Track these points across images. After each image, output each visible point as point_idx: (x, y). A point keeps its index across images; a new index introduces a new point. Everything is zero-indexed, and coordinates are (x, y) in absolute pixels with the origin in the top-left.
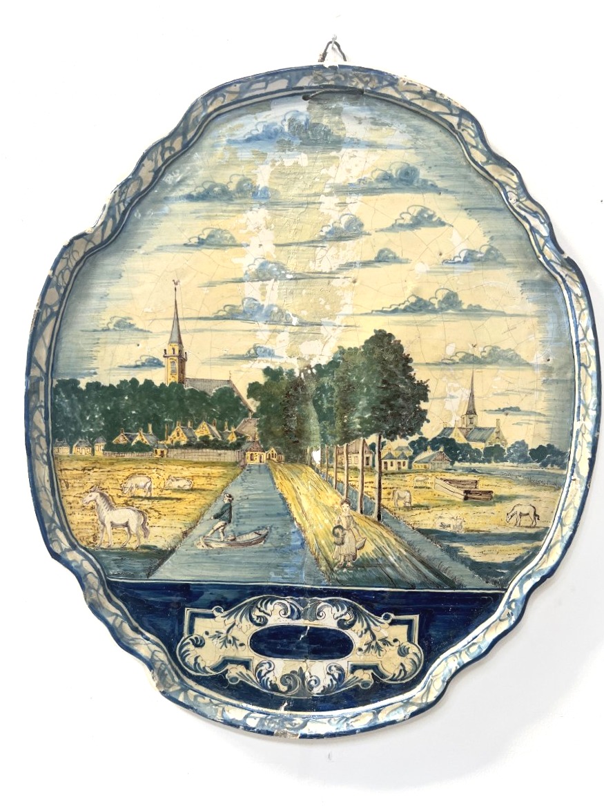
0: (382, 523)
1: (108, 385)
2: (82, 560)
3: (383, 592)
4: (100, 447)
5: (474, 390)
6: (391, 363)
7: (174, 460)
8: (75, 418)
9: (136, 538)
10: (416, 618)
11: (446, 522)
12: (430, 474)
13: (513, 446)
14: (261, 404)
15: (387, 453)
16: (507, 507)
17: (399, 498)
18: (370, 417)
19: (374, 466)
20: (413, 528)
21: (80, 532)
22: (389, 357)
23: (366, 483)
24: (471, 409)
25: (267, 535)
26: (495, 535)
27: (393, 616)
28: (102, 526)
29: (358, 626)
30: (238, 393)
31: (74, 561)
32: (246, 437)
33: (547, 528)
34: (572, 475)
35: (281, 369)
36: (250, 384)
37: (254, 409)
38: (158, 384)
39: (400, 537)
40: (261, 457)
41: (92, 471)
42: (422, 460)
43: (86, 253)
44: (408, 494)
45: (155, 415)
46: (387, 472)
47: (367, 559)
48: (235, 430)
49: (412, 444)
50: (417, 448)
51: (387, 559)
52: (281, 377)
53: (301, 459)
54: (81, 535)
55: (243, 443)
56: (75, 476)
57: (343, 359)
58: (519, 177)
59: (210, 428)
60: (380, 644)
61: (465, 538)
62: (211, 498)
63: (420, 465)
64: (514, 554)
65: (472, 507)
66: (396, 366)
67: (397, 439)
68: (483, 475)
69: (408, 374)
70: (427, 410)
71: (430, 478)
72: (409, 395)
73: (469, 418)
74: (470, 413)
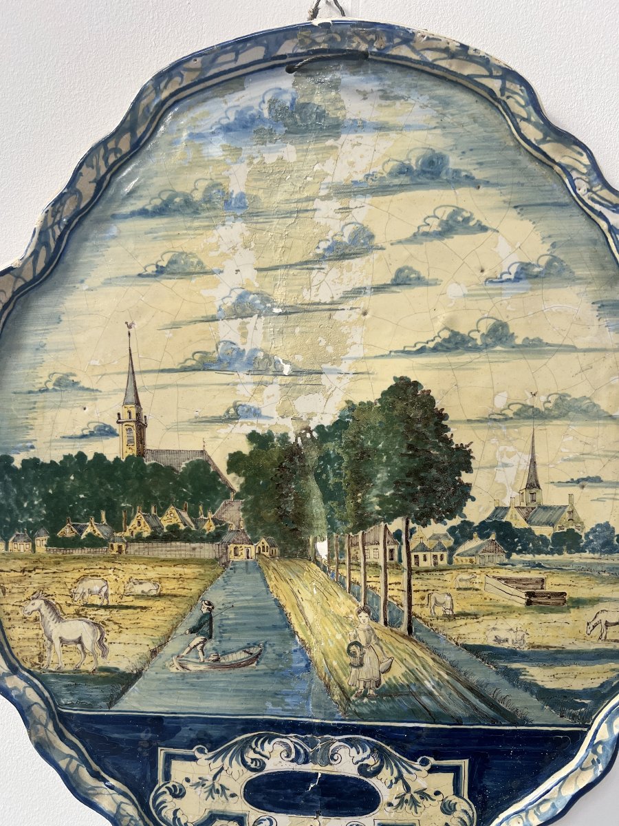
0: (414, 638)
1: (48, 462)
2: (25, 687)
3: (418, 728)
4: (41, 542)
5: (536, 454)
6: (419, 422)
7: (136, 557)
8: (9, 505)
9: (93, 659)
10: (464, 764)
11: (502, 635)
12: (478, 571)
13: (593, 531)
14: (246, 480)
15: (418, 543)
16: (588, 613)
17: (437, 603)
18: (393, 494)
19: (400, 560)
20: (457, 644)
21: (22, 651)
22: (415, 413)
23: (390, 584)
24: (533, 480)
25: (260, 654)
26: (571, 652)
27: (432, 761)
28: (49, 642)
29: (386, 774)
30: (215, 467)
31: (15, 688)
32: (227, 526)
35: (270, 432)
36: (230, 455)
37: (237, 488)
38: (111, 458)
39: (439, 656)
40: (248, 552)
41: (34, 572)
42: (465, 552)
43: (14, 293)
44: (449, 598)
45: (109, 499)
46: (418, 569)
47: (395, 685)
48: (213, 516)
49: (452, 530)
50: (459, 535)
51: (423, 685)
52: (270, 444)
53: (302, 552)
54: (23, 654)
55: (224, 534)
56: (13, 579)
57: (353, 418)
58: (591, 156)
59: (180, 514)
60: (417, 797)
61: (528, 657)
62: (185, 607)
63: (463, 558)
64: (599, 678)
65: (538, 615)
66: (426, 425)
67: (430, 524)
68: (552, 571)
69: (443, 436)
70: (471, 484)
71: (478, 576)
72: (445, 464)
73: (530, 493)
74: (531, 486)
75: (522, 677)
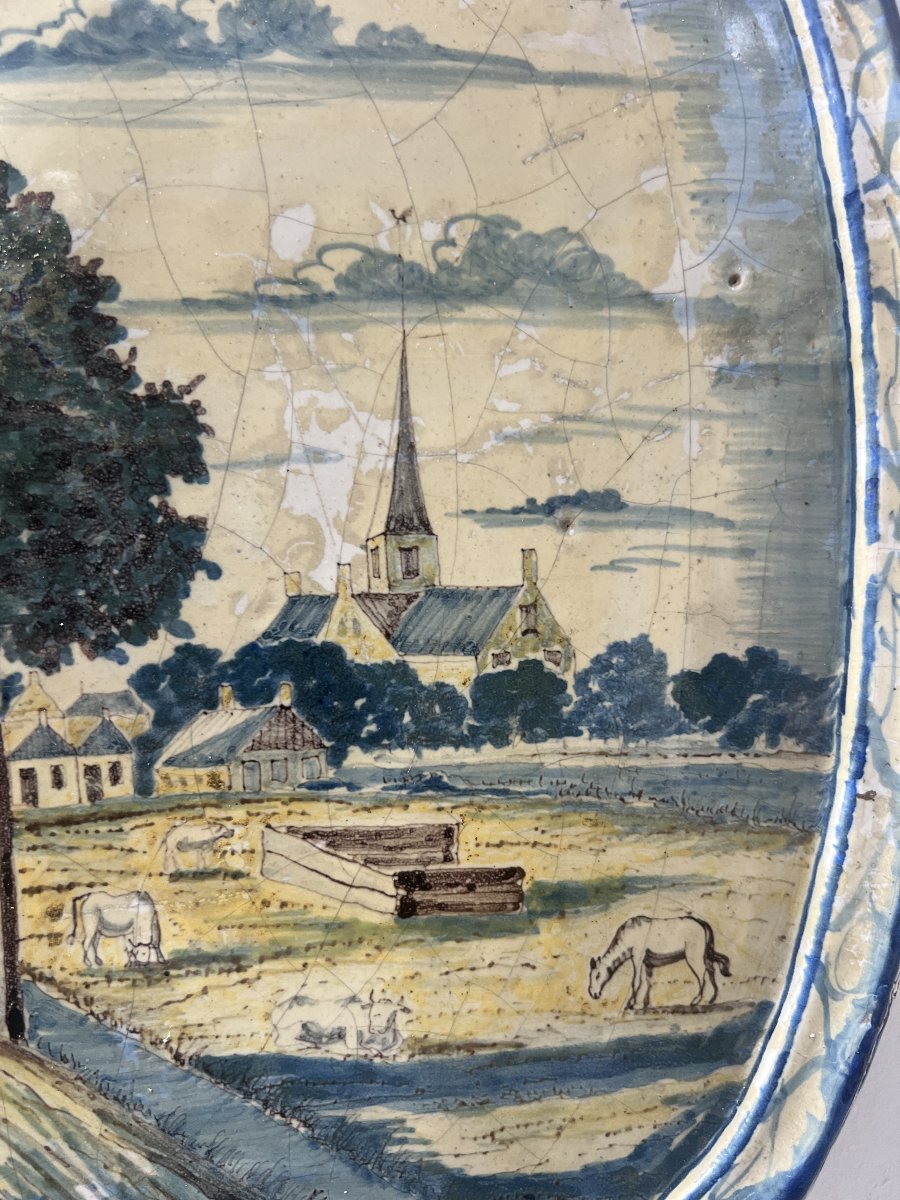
0: (32, 1047)
5: (416, 420)
6: (15, 305)
11: (326, 1018)
12: (239, 813)
13: (600, 664)
15: (29, 728)
16: (590, 932)
17: (104, 928)
20: (177, 1057)
24: (408, 506)
26: (542, 1057)
33: (764, 1007)
34: (858, 774)
39: (120, 1100)
42: (194, 750)
44: (145, 909)
46: (36, 816)
49: (146, 680)
50: (171, 696)
61: (410, 1083)
63: (188, 773)
64: (629, 1129)
65: (437, 946)
66: (39, 314)
67: (70, 662)
68: (477, 799)
69: (103, 354)
70: (204, 521)
71: (239, 831)
72: (112, 454)
73: (401, 549)
74: (402, 525)
75: (394, 1149)
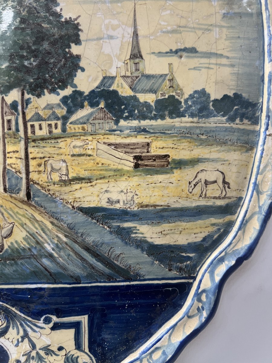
0: (33, 203)
3: (41, 289)
5: (138, 27)
10: (84, 319)
11: (114, 197)
12: (90, 138)
13: (191, 97)
15: (33, 113)
16: (188, 174)
17: (53, 169)
18: (8, 67)
19: (17, 130)
20: (73, 207)
23: (8, 153)
24: (136, 51)
26: (175, 210)
27: (55, 319)
29: (12, 333)
33: (240, 199)
34: (267, 129)
39: (57, 219)
42: (78, 120)
44: (64, 165)
46: (35, 138)
47: (17, 249)
49: (65, 100)
50: (71, 104)
51: (43, 248)
60: (42, 353)
61: (138, 216)
63: (76, 126)
64: (201, 232)
65: (145, 177)
67: (44, 95)
68: (156, 135)
69: (53, 10)
70: (80, 56)
71: (90, 143)
72: (55, 37)
73: (134, 63)
74: (135, 56)
75: (133, 235)
